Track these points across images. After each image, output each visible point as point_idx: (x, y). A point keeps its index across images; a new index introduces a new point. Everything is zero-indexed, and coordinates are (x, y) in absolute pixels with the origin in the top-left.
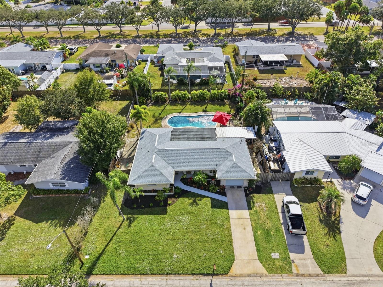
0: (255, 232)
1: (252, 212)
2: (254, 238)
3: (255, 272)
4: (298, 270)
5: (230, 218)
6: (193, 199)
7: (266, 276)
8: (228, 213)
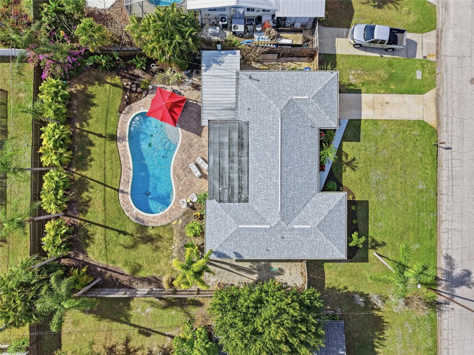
0: (392, 92)
1: (363, 89)
2: (399, 94)
3: (434, 101)
4: (433, 55)
5: (373, 119)
6: (345, 166)
7: (438, 90)
8: (366, 121)
